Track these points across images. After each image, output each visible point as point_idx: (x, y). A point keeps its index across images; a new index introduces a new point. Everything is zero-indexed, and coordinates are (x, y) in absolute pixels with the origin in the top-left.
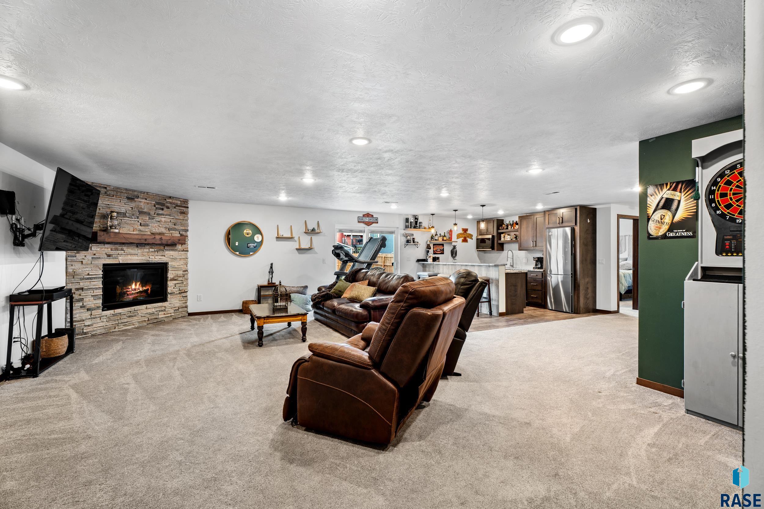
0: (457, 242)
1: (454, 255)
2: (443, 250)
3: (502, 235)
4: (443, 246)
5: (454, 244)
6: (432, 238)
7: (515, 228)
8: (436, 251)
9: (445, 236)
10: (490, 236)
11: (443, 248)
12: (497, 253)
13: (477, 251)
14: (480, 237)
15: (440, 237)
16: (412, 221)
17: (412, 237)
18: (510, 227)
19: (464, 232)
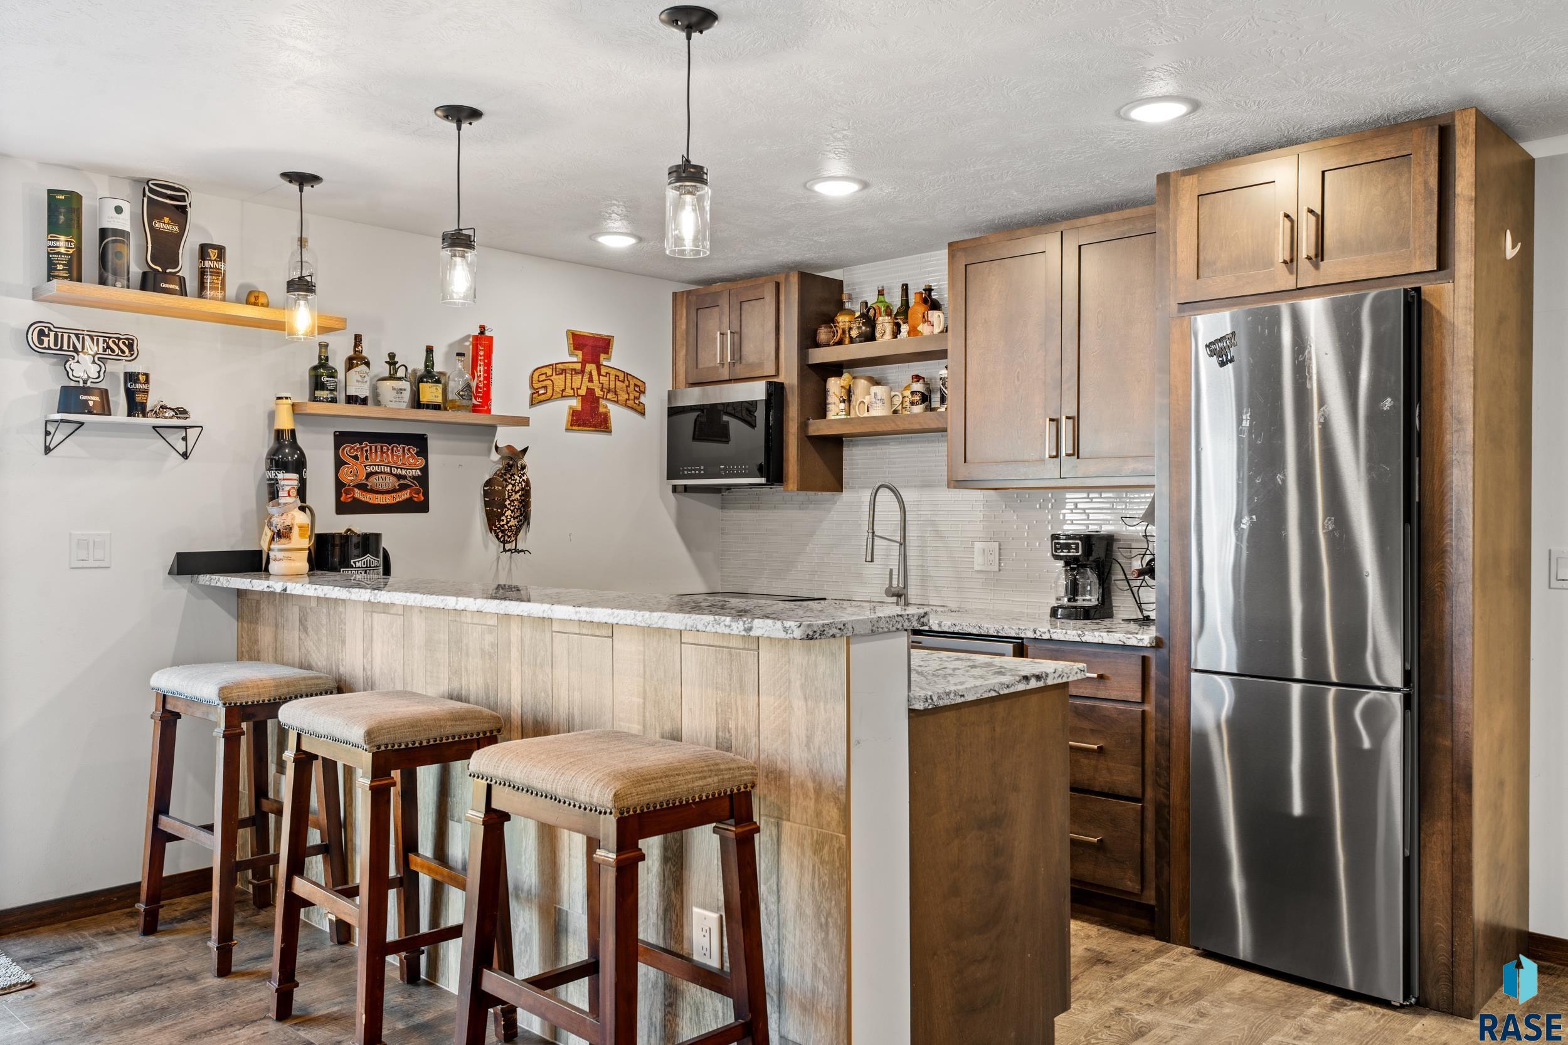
0: (524, 422)
1: (509, 517)
2: (423, 480)
3: (834, 385)
4: (423, 452)
5: (505, 436)
6: (317, 384)
7: (924, 328)
8: (362, 487)
9: (429, 375)
10: (757, 391)
11: (425, 470)
12: (802, 506)
13: (675, 489)
14: (693, 397)
15: (392, 377)
16: (122, 222)
17: (118, 368)
18: (884, 324)
19: (584, 363)
